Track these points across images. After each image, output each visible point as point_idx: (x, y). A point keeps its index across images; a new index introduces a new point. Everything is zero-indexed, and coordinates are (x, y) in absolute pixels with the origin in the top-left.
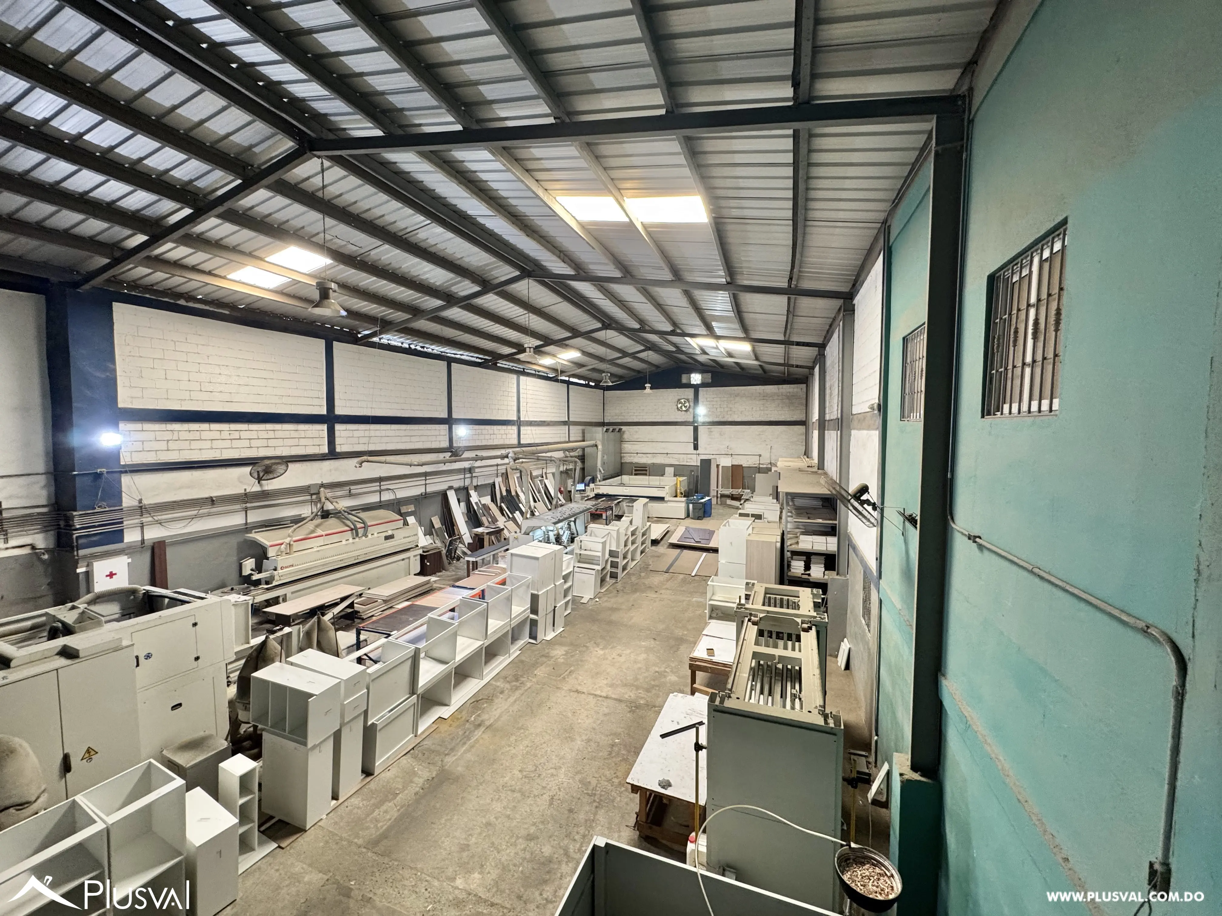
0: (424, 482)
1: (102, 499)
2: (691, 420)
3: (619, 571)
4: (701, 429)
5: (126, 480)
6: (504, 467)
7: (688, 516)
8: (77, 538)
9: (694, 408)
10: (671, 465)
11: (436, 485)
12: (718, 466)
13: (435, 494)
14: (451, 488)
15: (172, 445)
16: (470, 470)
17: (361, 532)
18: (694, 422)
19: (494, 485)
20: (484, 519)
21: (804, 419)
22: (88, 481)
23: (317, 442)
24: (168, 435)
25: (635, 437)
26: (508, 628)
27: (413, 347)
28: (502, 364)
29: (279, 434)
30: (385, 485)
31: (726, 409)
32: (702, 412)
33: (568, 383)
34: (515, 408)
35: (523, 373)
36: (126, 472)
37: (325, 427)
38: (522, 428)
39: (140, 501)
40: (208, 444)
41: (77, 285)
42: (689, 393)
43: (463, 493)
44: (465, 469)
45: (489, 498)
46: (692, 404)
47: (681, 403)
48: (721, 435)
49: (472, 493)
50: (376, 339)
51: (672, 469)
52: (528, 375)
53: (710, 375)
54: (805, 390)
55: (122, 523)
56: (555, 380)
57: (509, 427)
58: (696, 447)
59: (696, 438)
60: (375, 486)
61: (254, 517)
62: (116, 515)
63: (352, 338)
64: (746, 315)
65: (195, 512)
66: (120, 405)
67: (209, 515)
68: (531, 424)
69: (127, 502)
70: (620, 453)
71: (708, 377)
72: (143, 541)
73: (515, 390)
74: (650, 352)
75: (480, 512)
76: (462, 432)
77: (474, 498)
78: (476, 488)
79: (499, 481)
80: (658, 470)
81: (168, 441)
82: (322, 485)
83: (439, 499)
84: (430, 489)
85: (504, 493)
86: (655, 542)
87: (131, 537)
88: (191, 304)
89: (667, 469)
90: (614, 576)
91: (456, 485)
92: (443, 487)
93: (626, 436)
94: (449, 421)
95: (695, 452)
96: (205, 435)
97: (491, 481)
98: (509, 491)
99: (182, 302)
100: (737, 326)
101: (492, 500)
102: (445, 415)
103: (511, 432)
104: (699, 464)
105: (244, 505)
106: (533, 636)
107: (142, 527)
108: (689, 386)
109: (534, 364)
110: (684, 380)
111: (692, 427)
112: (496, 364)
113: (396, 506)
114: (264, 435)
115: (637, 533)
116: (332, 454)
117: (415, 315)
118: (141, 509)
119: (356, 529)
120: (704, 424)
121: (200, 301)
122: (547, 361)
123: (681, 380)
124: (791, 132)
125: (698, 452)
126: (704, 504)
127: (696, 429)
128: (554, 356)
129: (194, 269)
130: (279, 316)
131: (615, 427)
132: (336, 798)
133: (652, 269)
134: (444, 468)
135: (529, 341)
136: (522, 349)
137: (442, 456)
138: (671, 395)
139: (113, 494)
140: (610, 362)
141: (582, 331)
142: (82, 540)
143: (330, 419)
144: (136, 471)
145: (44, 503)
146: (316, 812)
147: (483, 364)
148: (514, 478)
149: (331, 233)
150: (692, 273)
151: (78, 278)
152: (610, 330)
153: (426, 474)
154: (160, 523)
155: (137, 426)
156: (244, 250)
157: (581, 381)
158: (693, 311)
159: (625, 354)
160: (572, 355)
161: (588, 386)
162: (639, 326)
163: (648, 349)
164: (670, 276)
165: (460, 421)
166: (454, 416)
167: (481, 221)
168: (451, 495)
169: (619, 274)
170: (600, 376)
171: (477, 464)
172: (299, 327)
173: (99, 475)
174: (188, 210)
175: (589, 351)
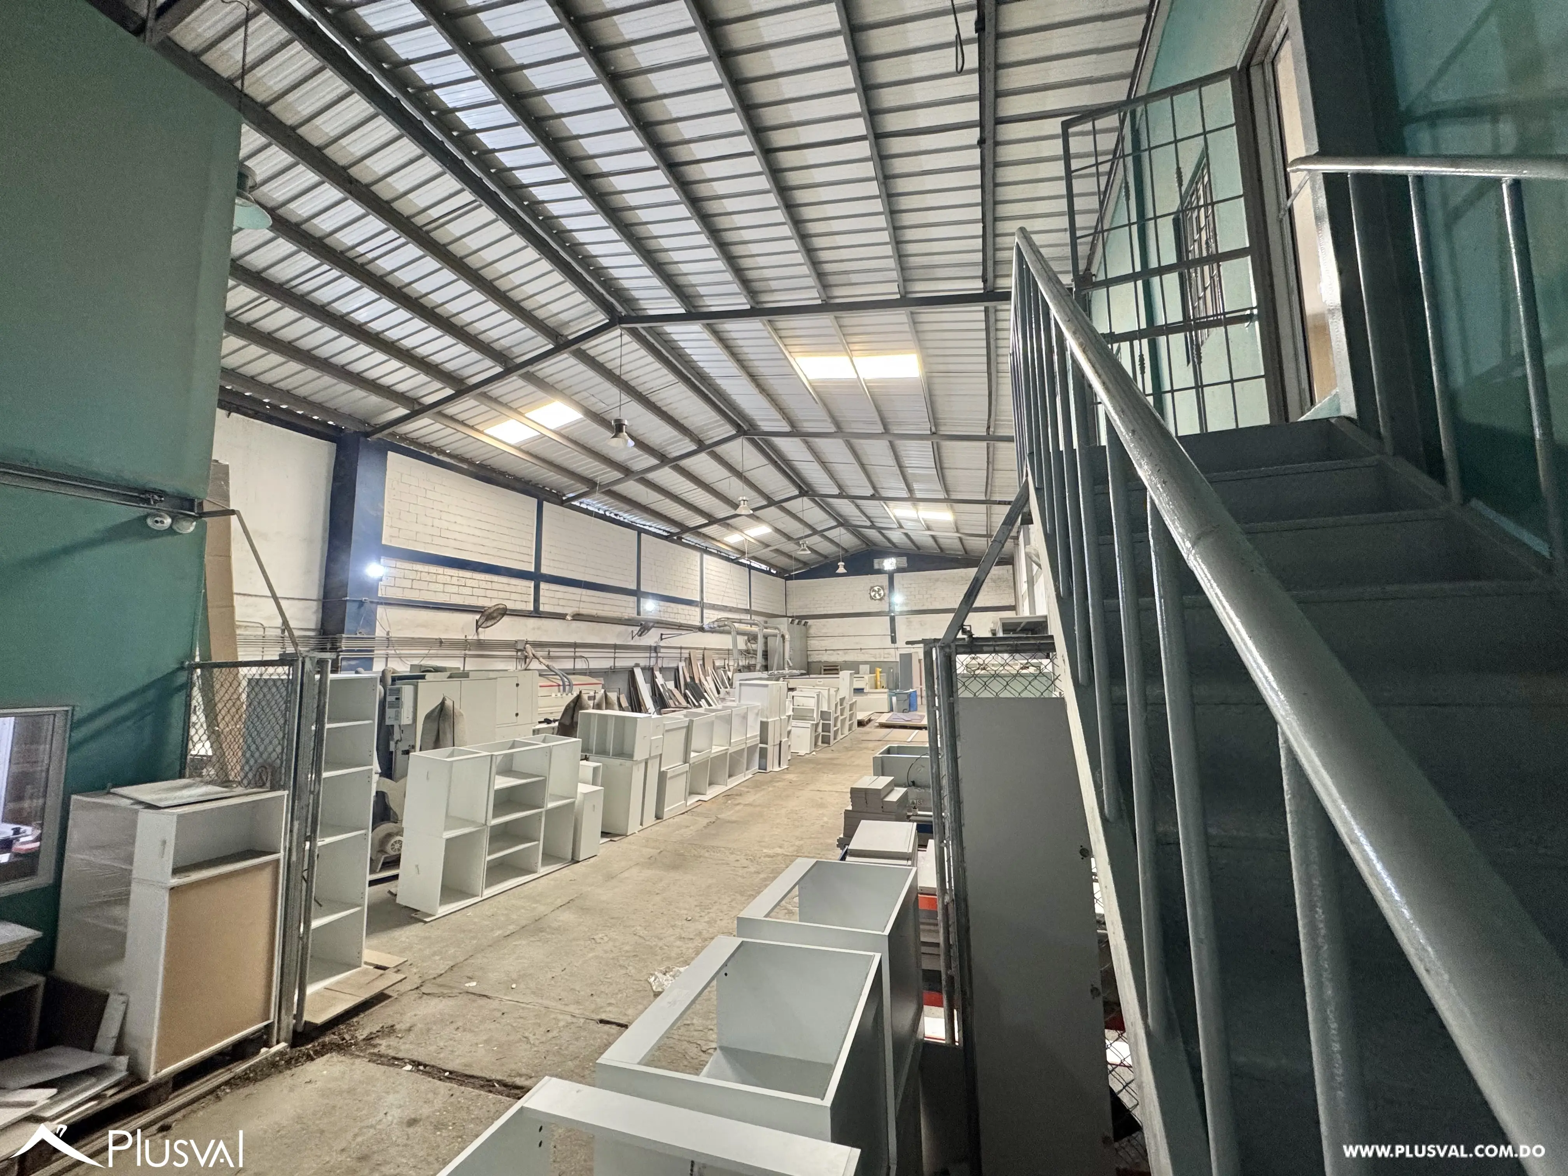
0: (612, 655)
1: (363, 627)
2: (887, 610)
3: (832, 734)
4: (898, 619)
5: (380, 610)
6: (687, 651)
7: (891, 710)
8: (342, 659)
9: (889, 597)
10: (866, 663)
11: (625, 661)
12: (920, 661)
13: (623, 670)
14: (637, 665)
15: (416, 585)
16: (656, 649)
17: (567, 688)
18: (890, 611)
19: (677, 669)
20: (671, 702)
21: (1013, 604)
22: (356, 605)
23: (525, 598)
24: (413, 575)
25: (824, 631)
26: (743, 746)
27: (608, 514)
28: (688, 538)
29: (495, 586)
30: (580, 652)
31: (926, 596)
32: (898, 600)
33: (750, 567)
34: (699, 588)
35: (705, 551)
36: (381, 604)
37: (532, 584)
38: (705, 611)
39: (388, 633)
40: (440, 587)
41: (367, 435)
42: (883, 579)
43: (649, 671)
44: (650, 647)
45: (672, 683)
46: (887, 591)
47: (874, 591)
48: (921, 625)
49: (657, 673)
50: (576, 503)
51: (867, 667)
52: (711, 553)
53: (905, 559)
54: (1011, 571)
55: (372, 651)
56: (735, 562)
57: (693, 608)
58: (894, 641)
59: (893, 630)
60: (569, 652)
61: (470, 665)
62: (368, 644)
63: (559, 499)
64: (947, 472)
65: (426, 652)
66: (384, 542)
67: (437, 656)
68: (714, 607)
69: (379, 632)
70: (806, 652)
71: (903, 562)
73: (698, 569)
74: (841, 530)
75: (666, 695)
76: (649, 606)
77: (660, 680)
78: (661, 670)
79: (682, 665)
80: (852, 668)
81: (413, 580)
82: (527, 642)
83: (625, 677)
84: (620, 664)
85: (688, 680)
86: (861, 724)
87: (378, 667)
88: (441, 458)
89: (861, 667)
90: (826, 741)
91: (643, 663)
92: (629, 663)
93: (812, 631)
94: (637, 593)
95: (893, 646)
96: (441, 579)
97: (674, 665)
98: (692, 678)
99: (435, 455)
100: (938, 486)
101: (676, 687)
102: (633, 587)
103: (694, 613)
104: (898, 660)
105: (463, 652)
106: (763, 767)
107: (387, 658)
108: (880, 572)
109: (719, 541)
110: (876, 566)
111: (888, 618)
112: (680, 538)
113: (591, 673)
114: (483, 585)
115: (845, 704)
116: (537, 613)
117: (626, 475)
118: (389, 641)
119: (564, 685)
120: (902, 613)
121: (449, 455)
122: (734, 538)
123: (873, 566)
124: (983, 308)
125: (896, 645)
126: (910, 695)
127: (893, 620)
128: (741, 531)
129: (463, 423)
130: (503, 473)
131: (801, 620)
132: (641, 824)
133: (865, 422)
134: (632, 643)
135: (722, 510)
136: (712, 520)
137: (630, 628)
138: (862, 582)
139: (371, 623)
140: (797, 541)
141: (776, 499)
142: (344, 663)
143: (537, 577)
144: (386, 604)
145: (313, 626)
146: (633, 826)
147: (668, 538)
148: (697, 665)
149: (592, 391)
150: (900, 424)
151: (369, 429)
152: (805, 498)
153: (615, 647)
154: (400, 657)
155: (392, 563)
156: (514, 405)
157: (764, 567)
158: (896, 469)
159: (815, 532)
160: (761, 530)
161: (769, 573)
162: (836, 491)
163: (840, 524)
164: (879, 429)
165: (647, 595)
166: (643, 589)
167: (719, 381)
168: (638, 673)
169: (832, 429)
170: (783, 561)
171: (662, 644)
172: (518, 485)
173: (361, 603)
174: (499, 369)
175: (780, 526)
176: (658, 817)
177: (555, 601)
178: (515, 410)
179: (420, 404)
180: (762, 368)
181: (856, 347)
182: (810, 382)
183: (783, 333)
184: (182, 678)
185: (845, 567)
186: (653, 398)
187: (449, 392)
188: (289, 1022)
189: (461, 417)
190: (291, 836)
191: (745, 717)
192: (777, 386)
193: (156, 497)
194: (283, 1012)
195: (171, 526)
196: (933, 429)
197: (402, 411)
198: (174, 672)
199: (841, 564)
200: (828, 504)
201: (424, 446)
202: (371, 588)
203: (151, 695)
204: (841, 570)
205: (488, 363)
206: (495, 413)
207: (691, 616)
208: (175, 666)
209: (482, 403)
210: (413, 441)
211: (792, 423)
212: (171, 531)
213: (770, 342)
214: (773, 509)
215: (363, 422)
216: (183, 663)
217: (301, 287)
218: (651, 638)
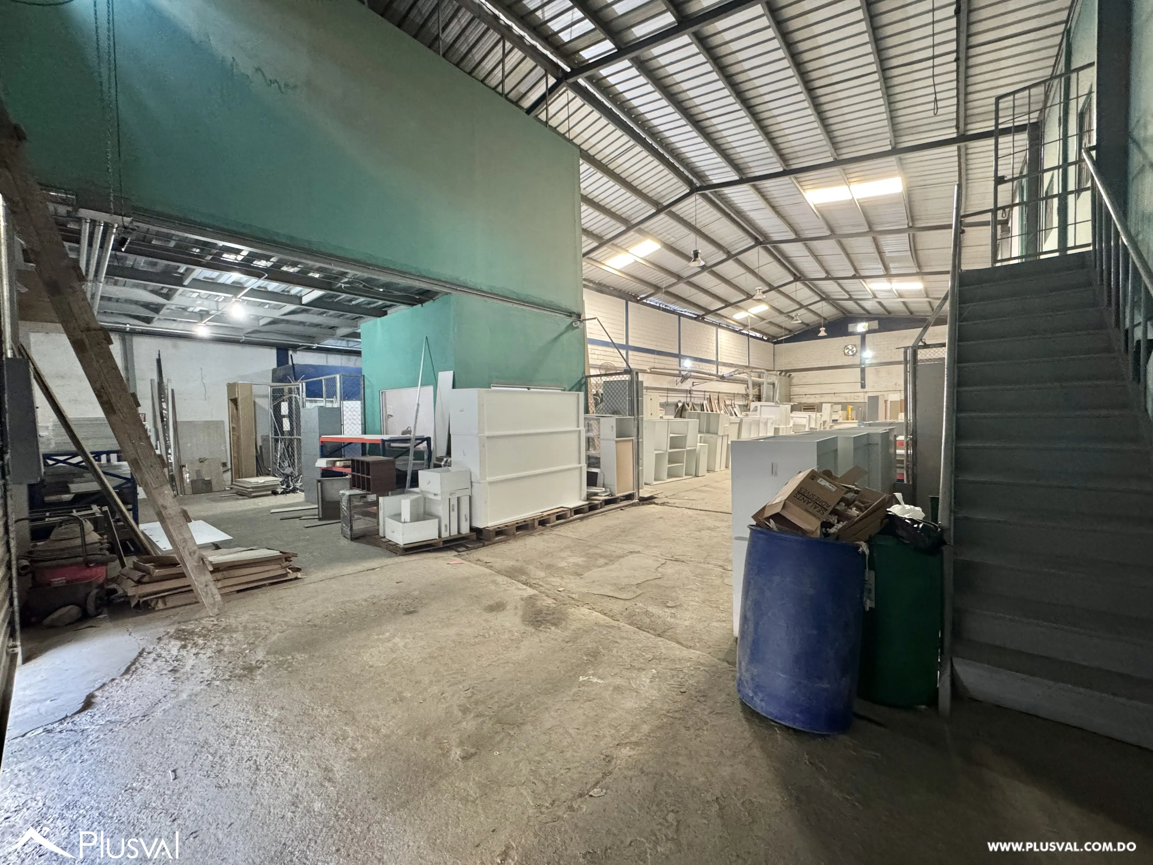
0: (666, 395)
2: (859, 363)
4: (868, 371)
6: (709, 394)
9: (861, 353)
10: (838, 403)
11: (673, 398)
12: (886, 401)
13: (672, 404)
14: (680, 401)
16: (690, 392)
18: (861, 364)
23: (621, 360)
25: (804, 381)
27: (662, 306)
28: (709, 318)
29: (608, 354)
31: (894, 351)
32: (868, 355)
33: (749, 336)
34: (715, 352)
35: (719, 326)
37: (625, 352)
38: (719, 367)
42: (856, 340)
43: (687, 406)
44: (687, 391)
46: (859, 349)
48: (888, 374)
49: (691, 407)
51: (840, 406)
52: (723, 327)
53: (876, 322)
56: (739, 332)
57: (712, 365)
58: (863, 386)
59: (863, 378)
63: (636, 299)
64: (920, 253)
68: (725, 364)
70: (790, 395)
71: (875, 325)
73: (715, 338)
74: (824, 303)
76: (688, 364)
79: (705, 402)
84: (670, 400)
91: (683, 400)
92: (675, 400)
93: (795, 381)
94: (679, 356)
95: (862, 390)
97: (701, 403)
100: (912, 264)
102: (677, 352)
104: (866, 401)
108: (854, 334)
109: (730, 319)
110: (850, 329)
111: (859, 369)
112: (704, 318)
117: (679, 280)
120: (871, 365)
122: (740, 316)
123: (847, 329)
124: (956, 147)
125: (865, 390)
127: (863, 371)
128: (746, 310)
129: (595, 261)
130: (608, 287)
131: (787, 373)
133: (853, 226)
134: (677, 387)
135: (735, 296)
136: (728, 304)
137: (675, 378)
138: (839, 342)
140: (788, 315)
141: (776, 285)
143: (627, 347)
147: (697, 318)
148: (715, 403)
149: (669, 232)
150: (882, 224)
152: (798, 283)
153: (668, 390)
156: (624, 247)
157: (758, 335)
158: (876, 255)
159: (802, 306)
160: (762, 308)
161: (762, 339)
162: (823, 275)
163: (823, 299)
164: (866, 229)
165: (686, 357)
166: (682, 353)
167: (748, 213)
169: (828, 233)
170: (773, 330)
171: (694, 388)
172: (616, 293)
174: (623, 228)
175: (776, 304)
177: (636, 362)
180: (782, 201)
181: (854, 180)
182: (815, 205)
185: (825, 331)
186: (703, 230)
187: (595, 244)
189: (597, 258)
192: (790, 211)
193: (573, 315)
195: (577, 325)
196: (910, 224)
199: (823, 329)
200: (814, 285)
204: (823, 333)
205: (618, 225)
206: (615, 253)
207: (712, 369)
209: (610, 249)
211: (796, 232)
212: (577, 327)
213: (792, 185)
214: (773, 292)
218: (687, 385)
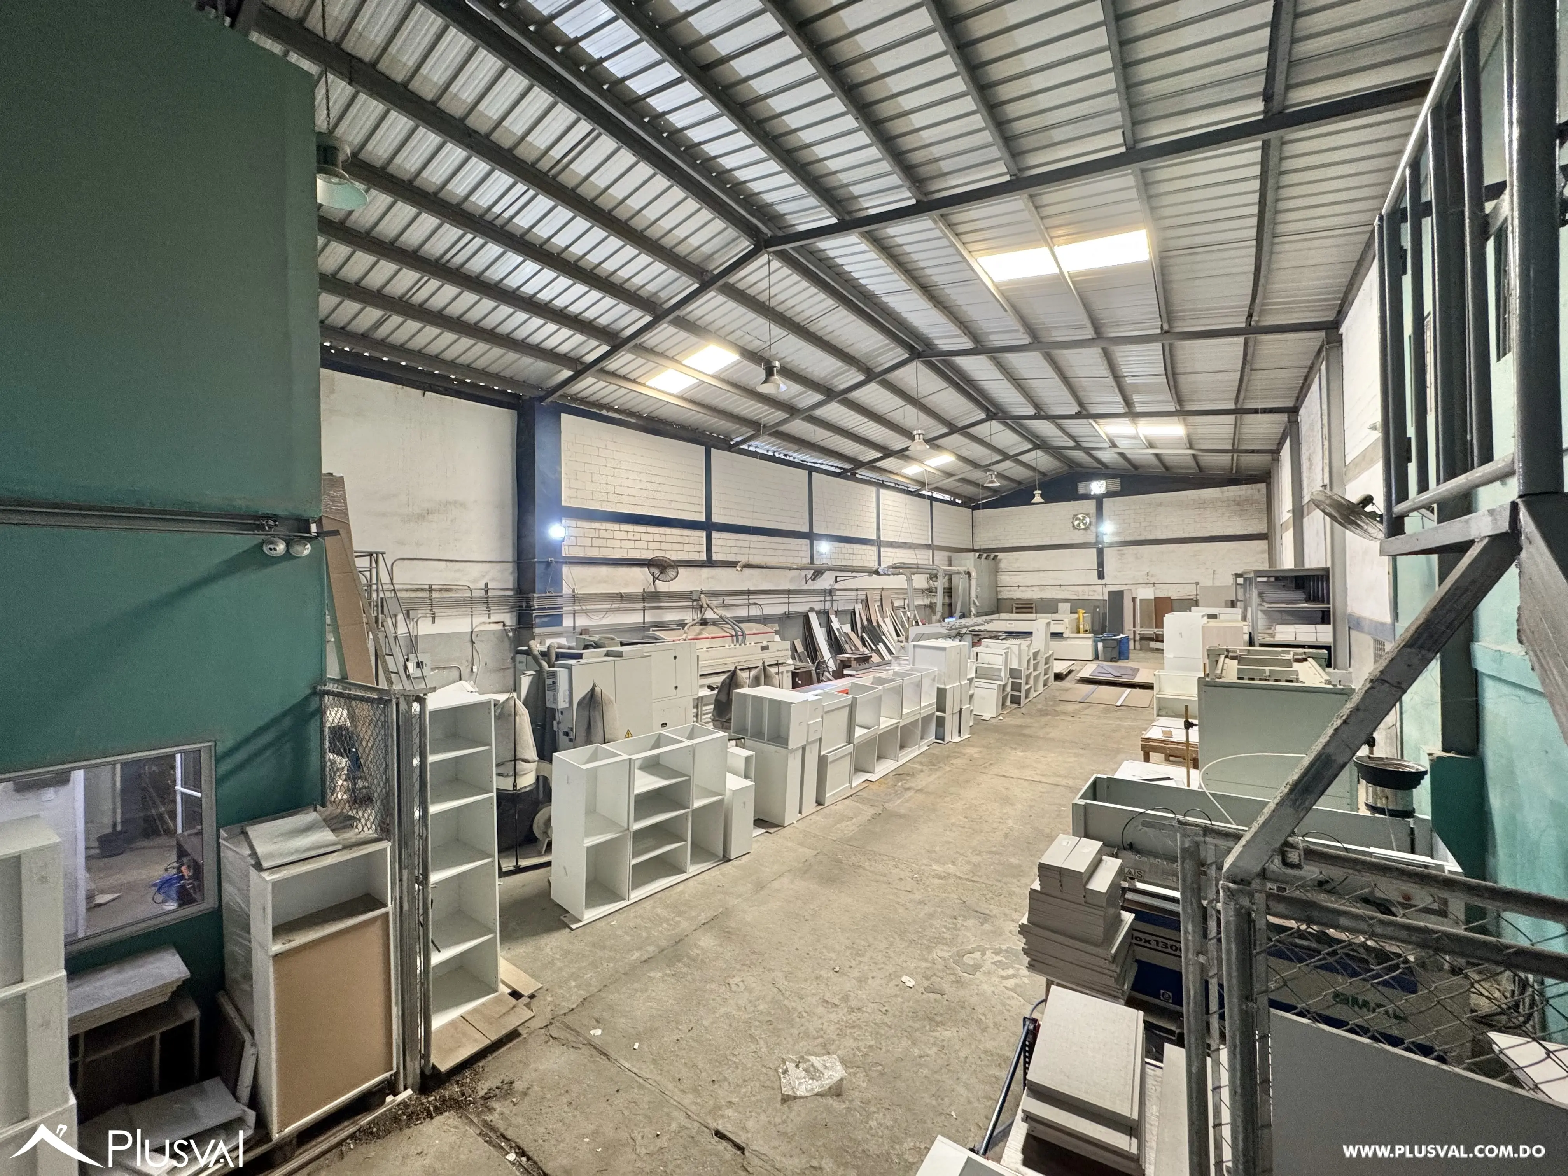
0: (786, 600)
1: (551, 586)
2: (1093, 541)
3: (1023, 694)
4: (1107, 552)
5: (565, 569)
6: (864, 593)
7: (1096, 658)
8: (536, 617)
9: (1097, 525)
10: (1066, 601)
11: (799, 606)
12: (1134, 599)
13: (797, 615)
14: (812, 610)
15: (596, 542)
16: (831, 592)
17: (740, 638)
18: (1097, 542)
19: (854, 612)
20: (847, 647)
21: (1265, 531)
22: (543, 566)
23: (697, 548)
24: (592, 533)
25: (1016, 565)
26: (918, 717)
27: (777, 455)
28: (862, 473)
30: (754, 599)
31: (1143, 524)
32: (1108, 530)
33: (932, 499)
34: (875, 526)
35: (882, 485)
36: (566, 563)
37: (704, 534)
38: (882, 549)
39: (573, 591)
40: (618, 543)
41: (542, 399)
42: (1090, 506)
43: (824, 616)
44: (825, 590)
45: (849, 626)
46: (1094, 520)
47: (1078, 519)
48: (1137, 558)
49: (833, 617)
50: (745, 447)
51: (1068, 605)
52: (888, 487)
53: (1118, 480)
54: (1264, 491)
55: (562, 608)
56: (917, 494)
57: (869, 547)
58: (1101, 576)
59: (1101, 564)
60: (743, 600)
61: (650, 617)
62: (558, 601)
63: (727, 445)
64: (1182, 379)
65: (609, 606)
66: (564, 504)
67: (618, 610)
68: (891, 545)
69: (566, 590)
70: (995, 587)
71: (1116, 484)
72: (574, 627)
73: (874, 505)
74: (1039, 453)
75: (842, 639)
76: (824, 548)
77: (835, 624)
78: (837, 613)
79: (859, 607)
80: (1049, 607)
81: (592, 538)
82: (702, 592)
83: (801, 621)
84: (794, 609)
85: (865, 623)
86: (1059, 677)
87: (567, 622)
88: (610, 414)
89: (1060, 605)
90: (1016, 700)
91: (818, 607)
92: (804, 608)
93: (1003, 565)
94: (809, 536)
95: (1100, 582)
96: (618, 535)
97: (851, 608)
98: (870, 621)
99: (604, 412)
100: (1167, 396)
101: (853, 630)
102: (806, 529)
103: (871, 553)
104: (1106, 598)
105: (643, 604)
106: (940, 736)
107: (574, 615)
108: (1087, 497)
109: (896, 474)
110: (1082, 490)
111: (1094, 551)
112: (854, 474)
113: (764, 620)
114: (658, 538)
115: (1039, 658)
116: (710, 563)
117: (792, 415)
118: (575, 598)
119: (737, 636)
120: (1112, 545)
121: (617, 411)
122: (912, 470)
123: (1077, 490)
124: (1259, 144)
125: (1104, 582)
126: (1120, 642)
127: (1100, 553)
128: (921, 461)
129: (625, 378)
130: (670, 424)
131: (990, 554)
132: (800, 812)
133: (1069, 328)
134: (806, 587)
135: (897, 442)
136: (888, 453)
137: (804, 573)
138: (1064, 510)
139: (557, 581)
140: (987, 468)
141: (960, 425)
142: (538, 620)
143: (708, 526)
144: (571, 563)
145: (511, 587)
146: (791, 816)
147: (842, 475)
148: (875, 606)
149: (746, 329)
150: (1117, 324)
151: (542, 394)
152: (994, 422)
153: (789, 592)
154: (586, 612)
155: (573, 523)
156: (670, 353)
157: (947, 498)
158: (1111, 381)
159: (1006, 457)
160: (943, 460)
161: (953, 503)
162: (1031, 411)
163: (1036, 447)
164: (1089, 333)
165: (821, 537)
166: (815, 531)
167: (885, 299)
168: (813, 617)
169: (1026, 340)
170: (969, 490)
171: (837, 586)
172: (684, 433)
173: (548, 564)
174: (648, 319)
175: (965, 453)
176: (819, 803)
177: (727, 550)
178: (672, 359)
179: (582, 363)
180: (937, 276)
181: (1060, 232)
182: (997, 286)
183: (961, 228)
184: (314, 704)
185: (1042, 496)
186: (812, 328)
187: (605, 348)
188: (414, 1066)
189: (622, 372)
190: (401, 886)
191: (919, 685)
192: (956, 296)
193: (271, 522)
194: (408, 1059)
195: (287, 551)
196: (1166, 327)
197: (567, 373)
198: (307, 699)
199: (1037, 492)
200: (1021, 426)
201: (594, 404)
202: (555, 549)
203: (287, 722)
204: (1038, 499)
205: (637, 313)
206: (653, 365)
207: (866, 556)
208: (308, 691)
209: (638, 356)
210: (583, 401)
211: (975, 339)
212: (288, 556)
213: (945, 242)
214: (956, 437)
215: (537, 387)
216: (315, 688)
217: (454, 260)
218: (825, 582)
